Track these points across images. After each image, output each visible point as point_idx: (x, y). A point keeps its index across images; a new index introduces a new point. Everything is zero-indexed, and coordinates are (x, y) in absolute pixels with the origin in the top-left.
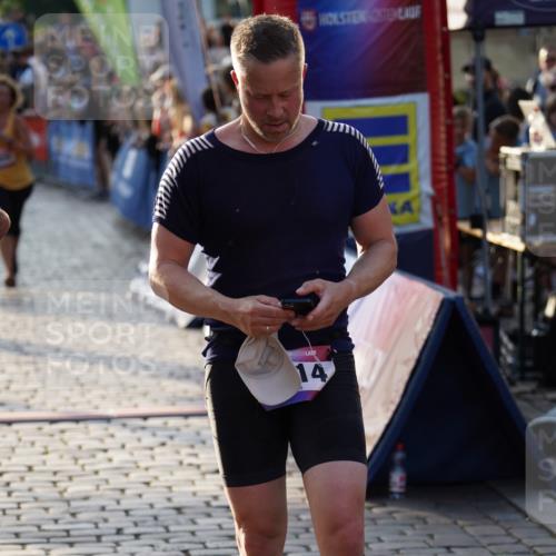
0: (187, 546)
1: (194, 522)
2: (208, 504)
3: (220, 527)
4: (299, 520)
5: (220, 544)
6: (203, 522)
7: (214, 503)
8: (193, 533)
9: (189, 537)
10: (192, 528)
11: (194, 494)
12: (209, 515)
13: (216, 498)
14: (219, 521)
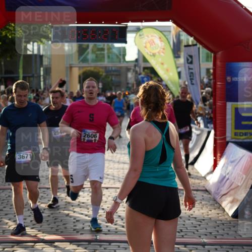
0: (181, 228)
1: (184, 221)
2: (189, 216)
3: (192, 223)
4: (216, 223)
5: (192, 229)
6: (187, 222)
7: (191, 216)
8: (184, 225)
9: (182, 226)
10: (184, 223)
11: (186, 213)
12: (189, 220)
13: (192, 215)
14: (192, 222)
